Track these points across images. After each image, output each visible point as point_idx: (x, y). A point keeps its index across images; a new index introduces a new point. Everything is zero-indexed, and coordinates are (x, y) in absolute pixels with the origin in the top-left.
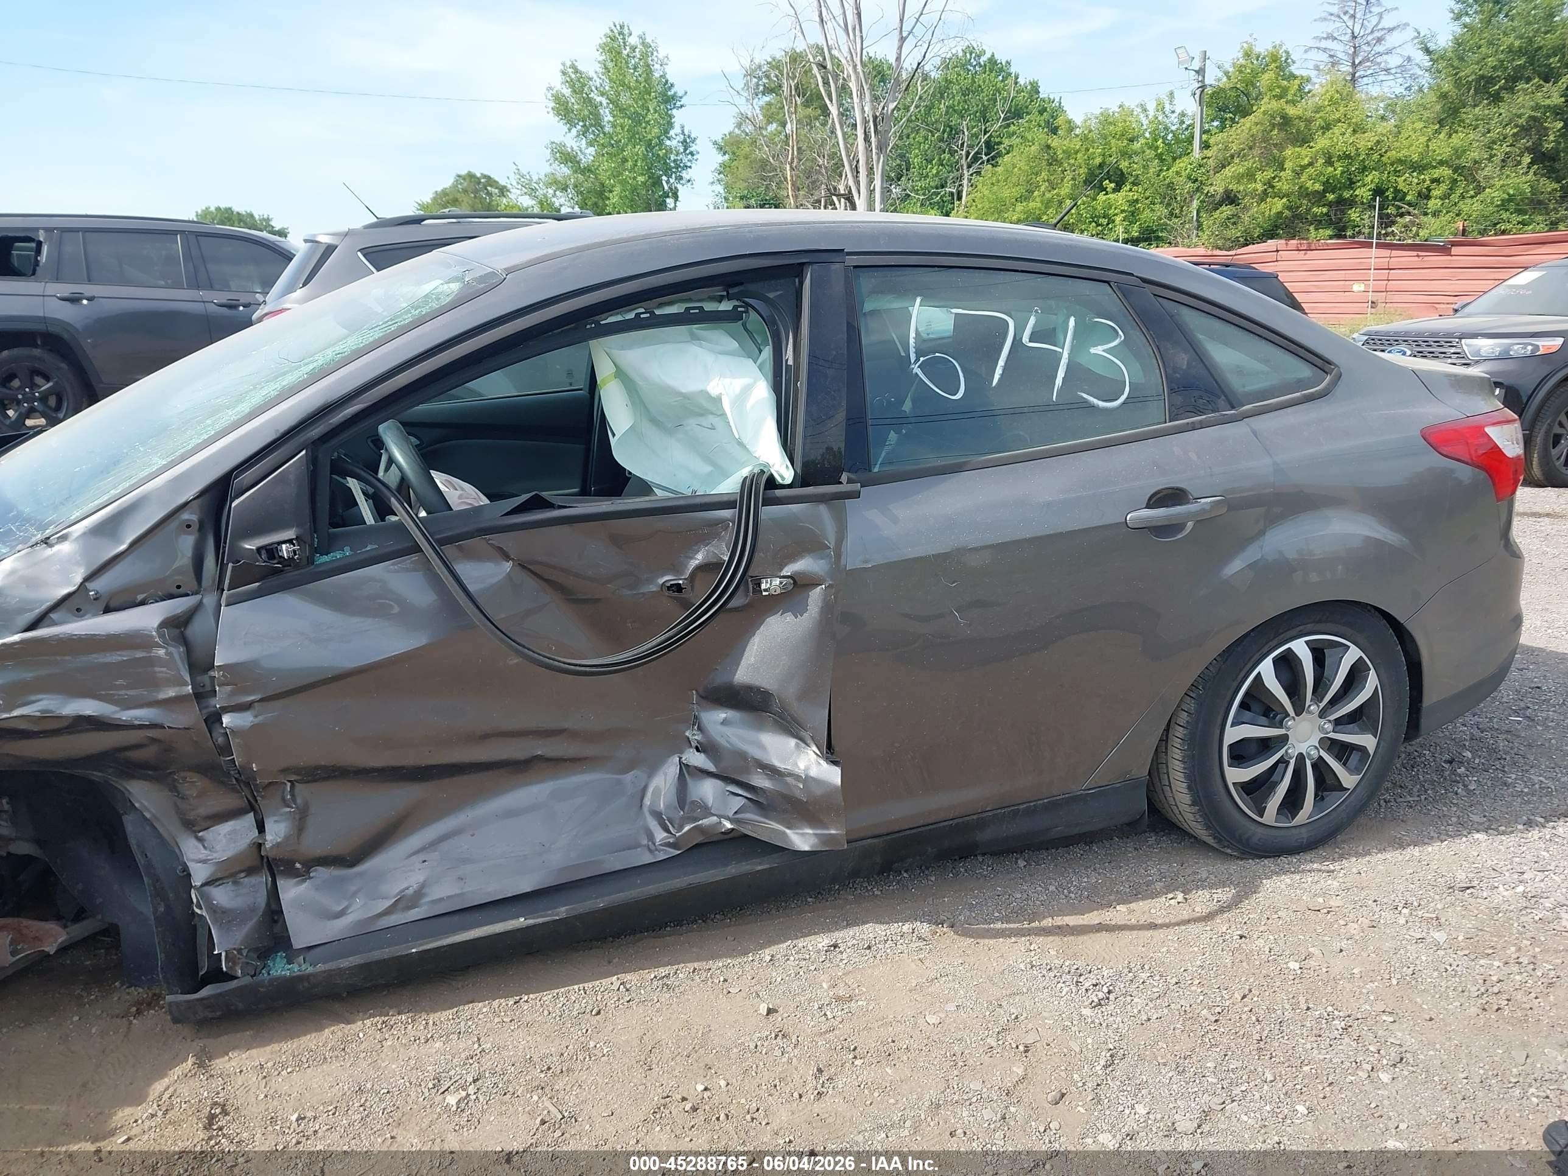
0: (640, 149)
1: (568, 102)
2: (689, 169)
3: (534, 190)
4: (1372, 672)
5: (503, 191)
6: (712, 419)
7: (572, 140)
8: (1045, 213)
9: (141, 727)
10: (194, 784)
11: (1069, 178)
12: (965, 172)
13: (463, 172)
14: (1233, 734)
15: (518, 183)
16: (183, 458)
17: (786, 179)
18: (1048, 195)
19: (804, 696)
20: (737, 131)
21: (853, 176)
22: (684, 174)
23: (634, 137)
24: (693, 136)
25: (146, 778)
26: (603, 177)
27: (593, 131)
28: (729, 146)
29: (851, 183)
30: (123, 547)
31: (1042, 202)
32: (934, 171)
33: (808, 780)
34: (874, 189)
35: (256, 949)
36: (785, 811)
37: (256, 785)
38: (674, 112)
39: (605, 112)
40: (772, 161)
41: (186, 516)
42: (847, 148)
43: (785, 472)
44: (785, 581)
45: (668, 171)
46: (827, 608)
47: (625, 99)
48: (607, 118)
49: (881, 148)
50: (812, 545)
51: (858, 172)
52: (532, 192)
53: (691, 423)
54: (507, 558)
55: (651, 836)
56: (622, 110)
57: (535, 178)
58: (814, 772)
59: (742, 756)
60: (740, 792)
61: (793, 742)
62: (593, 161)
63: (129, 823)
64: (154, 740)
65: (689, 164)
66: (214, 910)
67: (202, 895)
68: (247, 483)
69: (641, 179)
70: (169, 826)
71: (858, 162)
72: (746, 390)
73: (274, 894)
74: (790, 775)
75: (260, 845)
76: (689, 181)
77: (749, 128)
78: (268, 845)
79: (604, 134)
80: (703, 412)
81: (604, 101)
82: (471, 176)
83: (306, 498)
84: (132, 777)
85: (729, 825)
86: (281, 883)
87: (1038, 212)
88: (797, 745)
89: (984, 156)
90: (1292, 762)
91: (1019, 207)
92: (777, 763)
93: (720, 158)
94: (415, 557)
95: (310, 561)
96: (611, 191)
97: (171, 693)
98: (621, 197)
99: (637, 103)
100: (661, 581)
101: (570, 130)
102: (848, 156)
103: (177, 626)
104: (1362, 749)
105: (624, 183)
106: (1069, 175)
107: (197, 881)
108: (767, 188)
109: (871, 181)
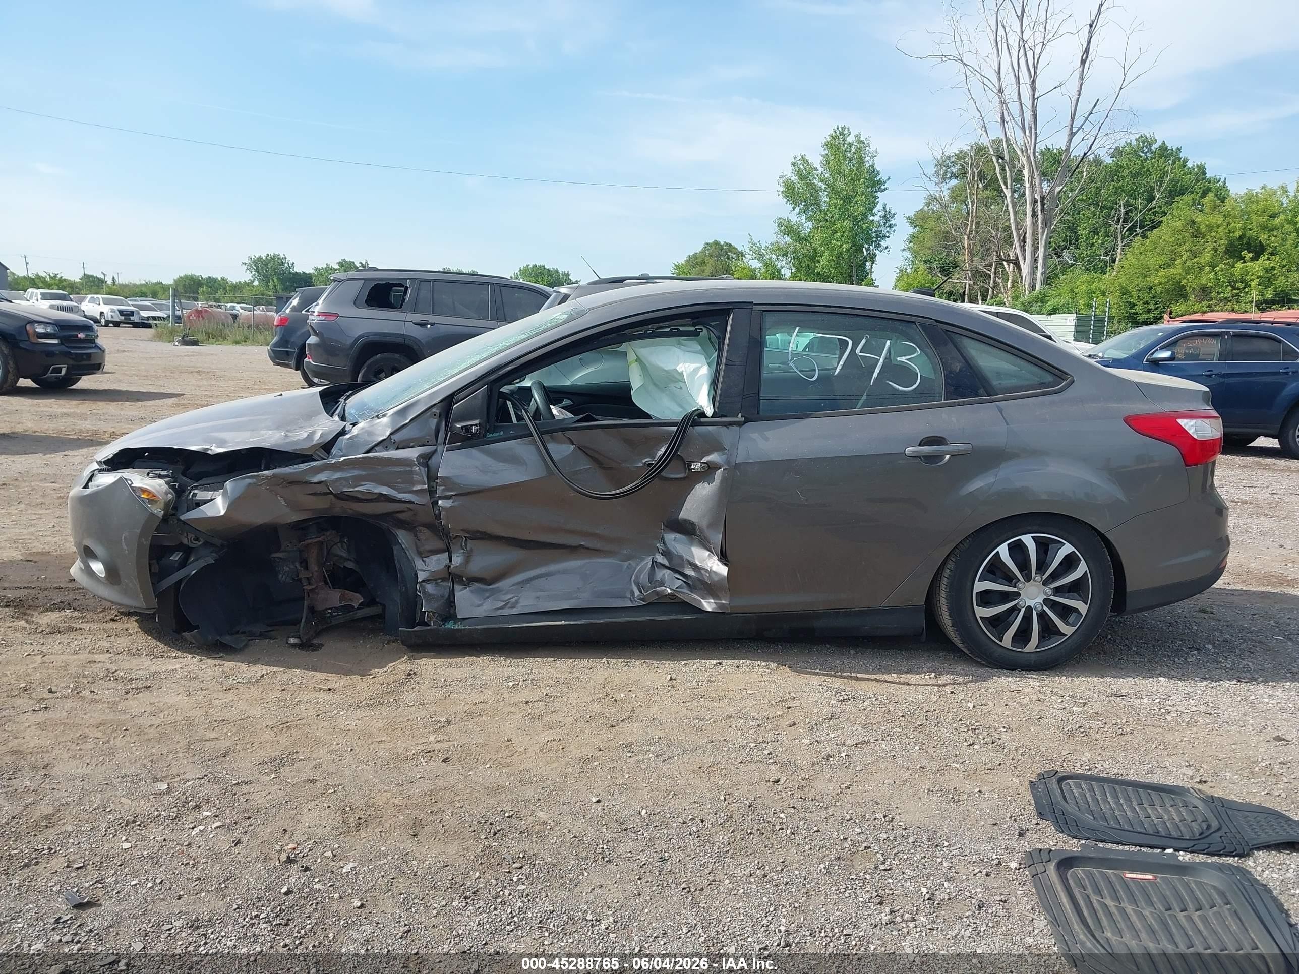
0: (848, 223)
1: (794, 187)
2: (887, 239)
3: (762, 255)
4: (1083, 561)
5: (740, 255)
6: (682, 384)
7: (794, 215)
8: (1184, 278)
9: (405, 502)
10: (424, 534)
11: (1209, 248)
12: (1119, 243)
13: (711, 241)
14: (980, 586)
15: (750, 250)
16: (436, 385)
17: (964, 247)
18: (1189, 263)
19: (712, 525)
20: (926, 208)
21: (1020, 245)
22: (882, 243)
23: (844, 213)
24: (892, 212)
25: (405, 529)
26: (816, 244)
27: (813, 209)
28: (919, 221)
29: (1018, 251)
30: (408, 421)
31: (1183, 268)
32: (1100, 241)
33: (711, 572)
34: (1038, 257)
35: (440, 615)
36: (701, 589)
37: (450, 537)
38: (879, 194)
39: (823, 194)
40: (953, 233)
41: (434, 410)
42: (1017, 223)
43: (709, 411)
44: (703, 465)
45: (869, 240)
46: (724, 480)
47: (840, 184)
48: (824, 198)
49: (1046, 223)
50: (717, 447)
51: (1025, 242)
52: (760, 257)
53: (672, 385)
54: (573, 443)
55: (633, 593)
56: (837, 193)
57: (763, 246)
58: (714, 569)
59: (681, 557)
60: (680, 578)
61: (707, 553)
62: (809, 233)
63: (396, 549)
64: (410, 509)
65: (887, 235)
66: (425, 593)
67: (421, 586)
68: (460, 398)
69: (846, 246)
70: (411, 553)
71: (1026, 233)
72: (696, 370)
73: (452, 592)
74: (704, 569)
75: (449, 566)
76: (886, 248)
77: (936, 207)
78: (452, 566)
79: (821, 211)
80: (677, 381)
81: (823, 187)
82: (716, 243)
83: (485, 406)
84: (399, 528)
85: (669, 591)
86: (456, 587)
87: (1178, 277)
88: (709, 555)
89: (1138, 229)
90: (1023, 610)
91: (1162, 273)
92: (698, 563)
93: (912, 230)
94: (530, 438)
95: (485, 436)
96: (821, 256)
97: (419, 487)
98: (828, 261)
99: (849, 187)
100: (644, 461)
101: (794, 209)
102: (1018, 230)
103: (425, 459)
104: (1076, 610)
105: (832, 250)
106: (1210, 246)
107: (420, 580)
108: (948, 255)
109: (1036, 248)
